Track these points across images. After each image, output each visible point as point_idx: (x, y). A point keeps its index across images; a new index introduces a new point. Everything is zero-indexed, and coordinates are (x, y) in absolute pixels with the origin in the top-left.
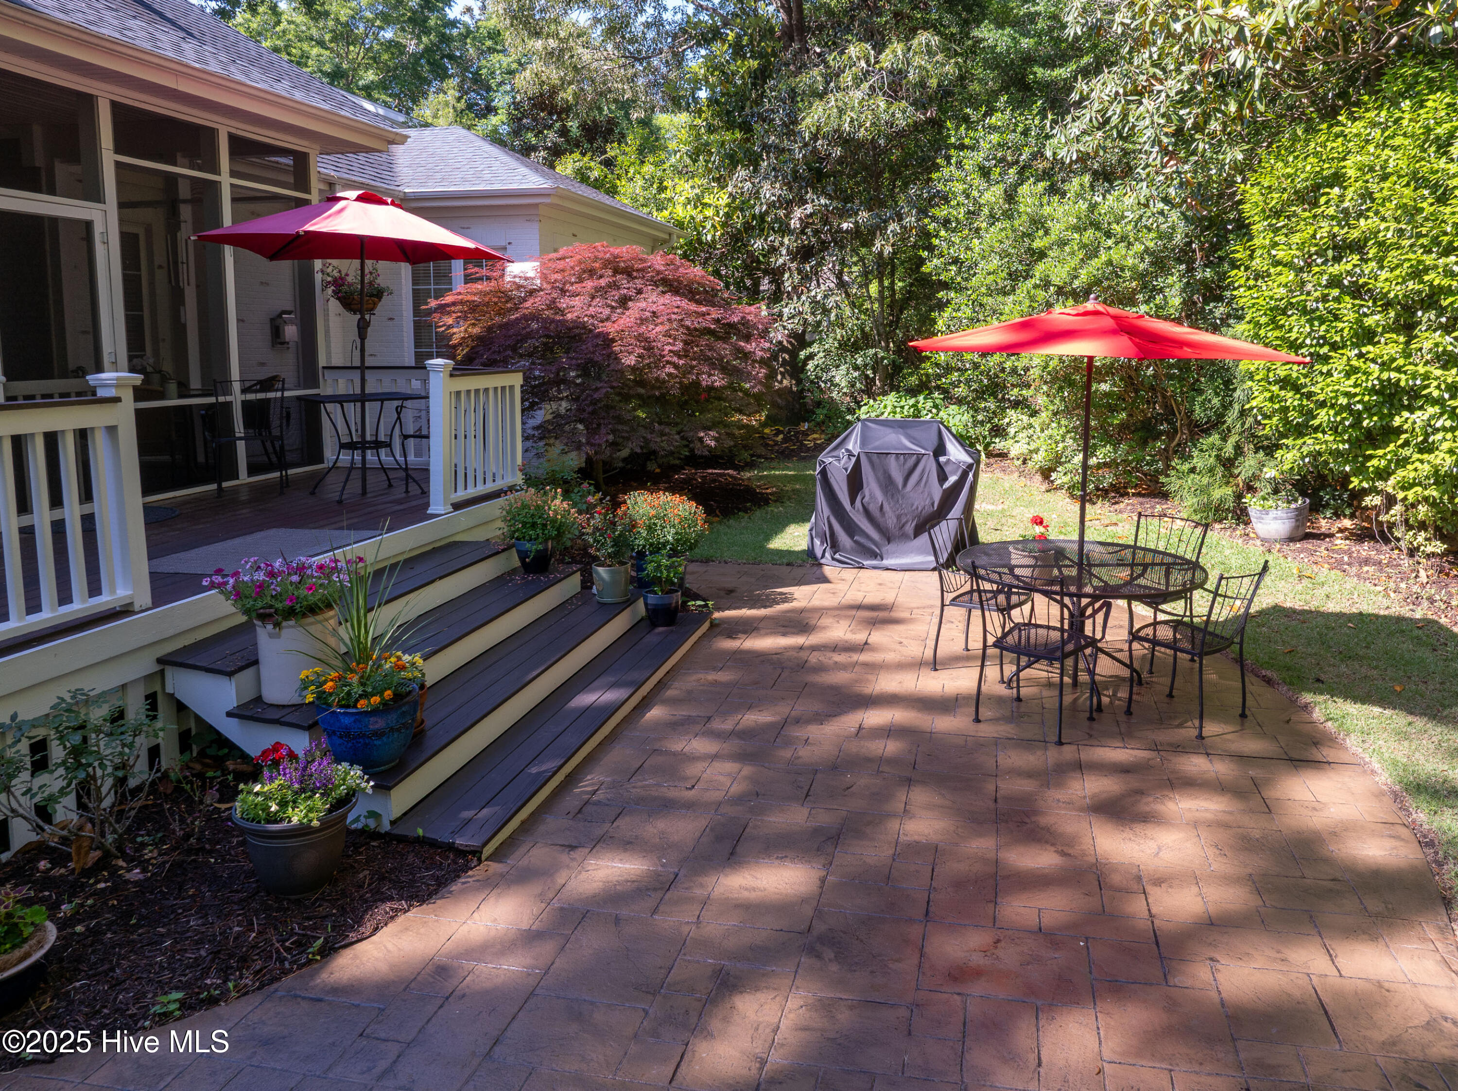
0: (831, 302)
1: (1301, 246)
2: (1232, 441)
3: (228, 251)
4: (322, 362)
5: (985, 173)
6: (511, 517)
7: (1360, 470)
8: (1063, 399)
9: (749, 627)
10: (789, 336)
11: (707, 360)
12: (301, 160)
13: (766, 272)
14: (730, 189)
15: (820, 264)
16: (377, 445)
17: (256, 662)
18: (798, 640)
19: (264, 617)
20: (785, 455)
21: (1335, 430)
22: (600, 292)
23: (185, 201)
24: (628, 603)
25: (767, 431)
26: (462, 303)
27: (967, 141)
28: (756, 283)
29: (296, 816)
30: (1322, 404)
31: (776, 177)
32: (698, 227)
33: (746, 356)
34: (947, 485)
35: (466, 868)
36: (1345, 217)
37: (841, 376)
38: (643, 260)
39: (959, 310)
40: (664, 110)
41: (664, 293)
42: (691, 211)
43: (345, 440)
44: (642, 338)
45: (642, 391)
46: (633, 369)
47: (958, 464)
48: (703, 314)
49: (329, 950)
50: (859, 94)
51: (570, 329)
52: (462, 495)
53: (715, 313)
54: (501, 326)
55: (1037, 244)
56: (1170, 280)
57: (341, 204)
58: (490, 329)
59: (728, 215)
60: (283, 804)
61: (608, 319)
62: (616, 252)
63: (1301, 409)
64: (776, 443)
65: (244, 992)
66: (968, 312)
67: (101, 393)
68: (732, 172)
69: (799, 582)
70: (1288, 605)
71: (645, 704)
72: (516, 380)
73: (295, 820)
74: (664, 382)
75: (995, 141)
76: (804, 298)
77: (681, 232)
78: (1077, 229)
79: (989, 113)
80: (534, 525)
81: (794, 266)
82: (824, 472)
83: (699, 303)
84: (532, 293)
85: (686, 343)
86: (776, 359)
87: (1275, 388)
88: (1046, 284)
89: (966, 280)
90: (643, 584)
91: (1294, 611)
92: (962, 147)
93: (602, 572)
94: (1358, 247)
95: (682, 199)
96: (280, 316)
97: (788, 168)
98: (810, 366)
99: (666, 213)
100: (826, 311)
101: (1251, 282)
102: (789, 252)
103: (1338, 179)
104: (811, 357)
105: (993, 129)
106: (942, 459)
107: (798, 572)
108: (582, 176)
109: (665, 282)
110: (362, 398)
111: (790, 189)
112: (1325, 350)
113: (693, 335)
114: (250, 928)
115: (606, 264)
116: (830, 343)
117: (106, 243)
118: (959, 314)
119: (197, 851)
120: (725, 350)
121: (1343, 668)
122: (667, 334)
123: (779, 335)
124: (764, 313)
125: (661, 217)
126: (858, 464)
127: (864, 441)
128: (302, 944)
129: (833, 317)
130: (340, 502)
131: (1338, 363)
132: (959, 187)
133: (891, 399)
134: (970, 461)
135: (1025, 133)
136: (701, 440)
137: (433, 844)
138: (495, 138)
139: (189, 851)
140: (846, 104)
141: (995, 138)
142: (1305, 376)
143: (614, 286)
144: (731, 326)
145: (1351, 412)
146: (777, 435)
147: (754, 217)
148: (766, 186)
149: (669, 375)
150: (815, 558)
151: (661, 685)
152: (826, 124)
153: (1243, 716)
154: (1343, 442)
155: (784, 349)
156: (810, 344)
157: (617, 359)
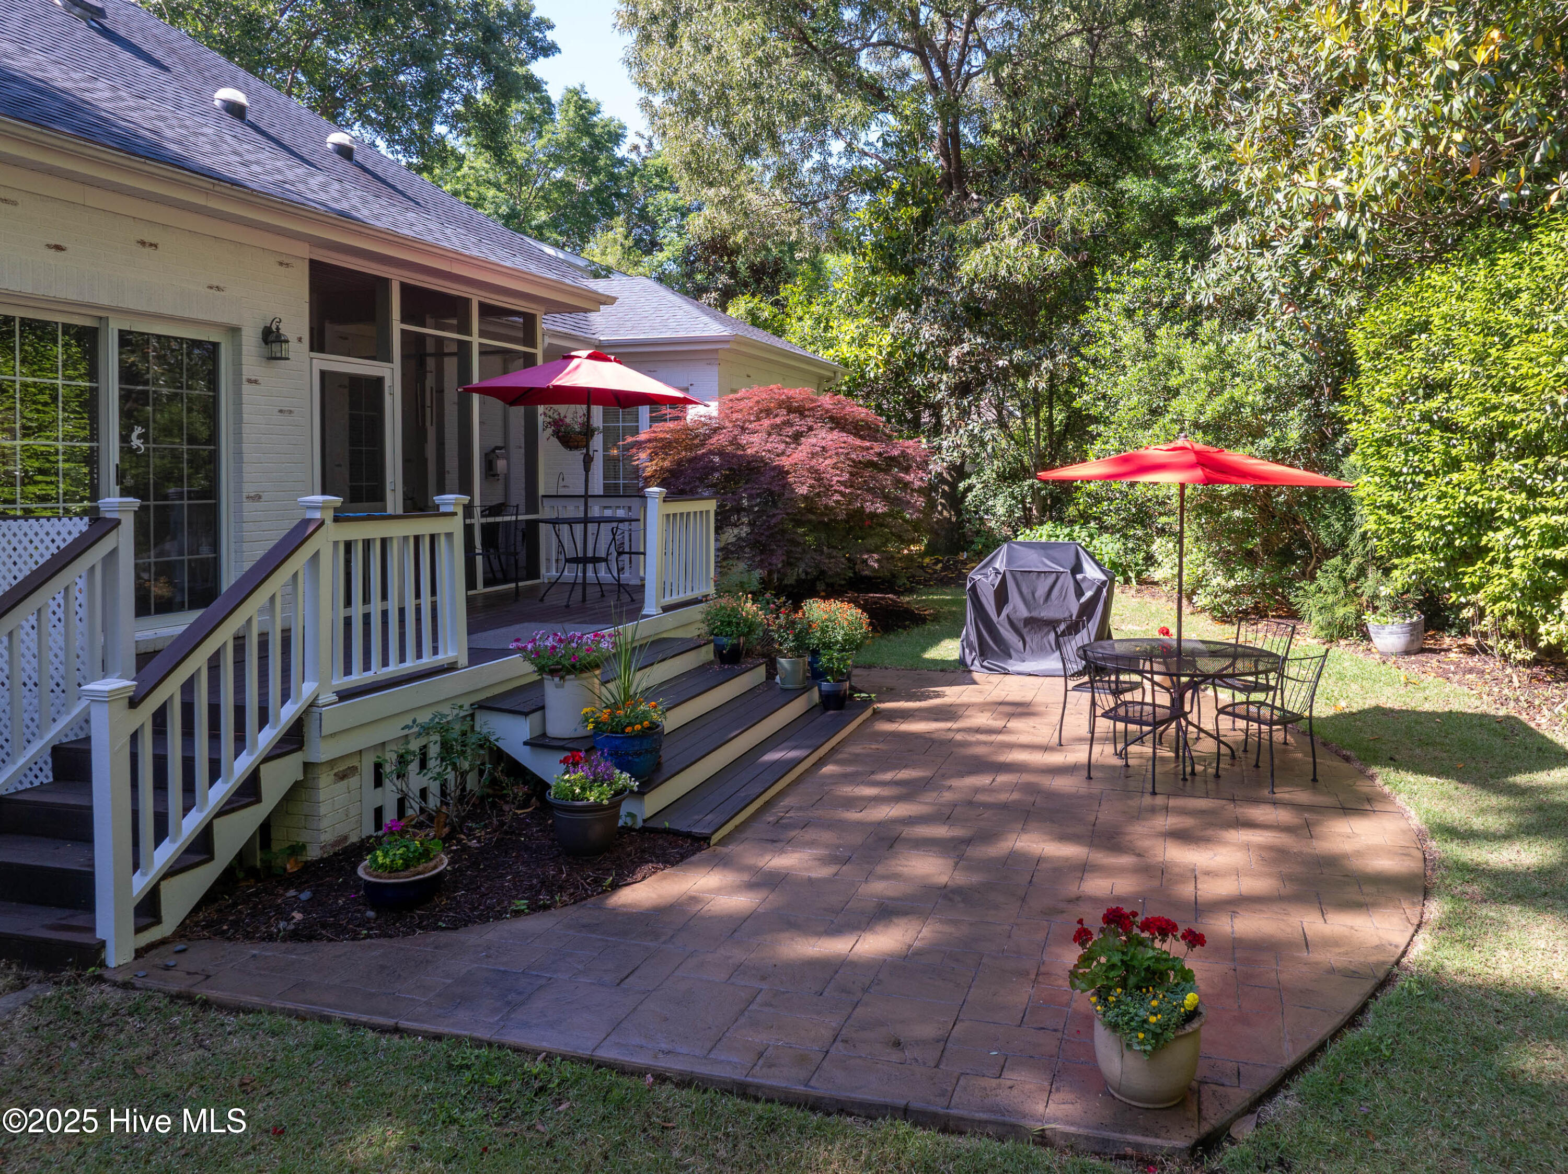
0: (987, 436)
1: (1397, 385)
2: (1355, 562)
3: (476, 398)
4: (542, 491)
5: (1129, 313)
6: (709, 619)
7: (1459, 587)
8: (1200, 526)
9: (905, 715)
10: (948, 468)
11: (869, 490)
12: (530, 321)
13: (928, 406)
14: (892, 329)
15: (977, 399)
16: (595, 560)
17: (543, 708)
18: (948, 725)
19: (553, 672)
20: (944, 582)
21: (1434, 550)
22: (777, 429)
23: (431, 355)
24: (805, 690)
25: (927, 560)
26: (655, 440)
27: (1113, 285)
28: (917, 417)
29: (592, 797)
30: (1419, 527)
31: (935, 318)
32: (861, 366)
33: (906, 485)
34: (1083, 600)
35: (700, 849)
36: (1433, 360)
37: (1000, 505)
38: (813, 401)
39: (1106, 443)
40: (829, 250)
41: (832, 429)
42: (855, 350)
43: (571, 554)
44: (813, 471)
45: (813, 517)
46: (806, 498)
47: (1092, 582)
48: (868, 449)
49: (616, 886)
50: (1014, 242)
51: (749, 463)
52: (669, 600)
53: (878, 448)
54: (690, 461)
55: (1173, 382)
56: (1291, 414)
57: (575, 362)
58: (679, 463)
59: (890, 354)
60: (583, 789)
61: (783, 453)
62: (791, 393)
63: (1403, 532)
64: (935, 572)
65: (565, 905)
66: (1116, 444)
67: (443, 509)
68: (894, 313)
69: (951, 684)
70: (1388, 705)
71: (821, 762)
72: (711, 506)
73: (592, 799)
74: (833, 508)
75: (1139, 286)
76: (961, 431)
77: (845, 370)
78: (1206, 369)
79: (1134, 259)
80: (730, 624)
81: (953, 401)
82: (974, 589)
83: (863, 438)
84: (715, 430)
85: (851, 474)
86: (936, 491)
87: (1383, 513)
88: (1179, 420)
89: (1113, 414)
90: (817, 675)
91: (1392, 711)
92: (1108, 290)
93: (784, 662)
94: (1445, 385)
95: (848, 338)
96: (493, 451)
97: (946, 309)
98: (970, 496)
99: (831, 352)
100: (983, 444)
101: (1360, 417)
102: (949, 388)
103: (1425, 327)
104: (970, 488)
105: (1137, 273)
106: (1079, 577)
107: (950, 676)
108: (754, 318)
109: (832, 419)
110: (586, 521)
111: (949, 328)
112: (1420, 478)
113: (858, 467)
114: (561, 872)
115: (780, 405)
116: (989, 474)
117: (392, 394)
118: (1107, 447)
119: (512, 833)
120: (887, 480)
121: (1418, 751)
122: (835, 467)
123: (937, 466)
124: (924, 446)
125: (826, 355)
126: (1003, 581)
127: (1009, 561)
128: (597, 882)
129: (989, 449)
130: (567, 606)
131: (1432, 491)
132: (1106, 328)
133: (1048, 527)
134: (1104, 578)
135: (1169, 275)
136: (865, 562)
137: (676, 833)
138: (662, 279)
139: (506, 833)
140: (1001, 252)
141: (1138, 282)
142: (1405, 501)
143: (787, 423)
144: (892, 459)
145: (1445, 533)
146: (936, 564)
147: (915, 355)
148: (926, 327)
149: (837, 502)
150: (966, 665)
151: (833, 750)
152: (984, 270)
153: (1315, 780)
154: (1439, 560)
155: (943, 481)
156: (969, 477)
157: (793, 491)
